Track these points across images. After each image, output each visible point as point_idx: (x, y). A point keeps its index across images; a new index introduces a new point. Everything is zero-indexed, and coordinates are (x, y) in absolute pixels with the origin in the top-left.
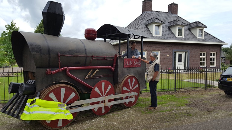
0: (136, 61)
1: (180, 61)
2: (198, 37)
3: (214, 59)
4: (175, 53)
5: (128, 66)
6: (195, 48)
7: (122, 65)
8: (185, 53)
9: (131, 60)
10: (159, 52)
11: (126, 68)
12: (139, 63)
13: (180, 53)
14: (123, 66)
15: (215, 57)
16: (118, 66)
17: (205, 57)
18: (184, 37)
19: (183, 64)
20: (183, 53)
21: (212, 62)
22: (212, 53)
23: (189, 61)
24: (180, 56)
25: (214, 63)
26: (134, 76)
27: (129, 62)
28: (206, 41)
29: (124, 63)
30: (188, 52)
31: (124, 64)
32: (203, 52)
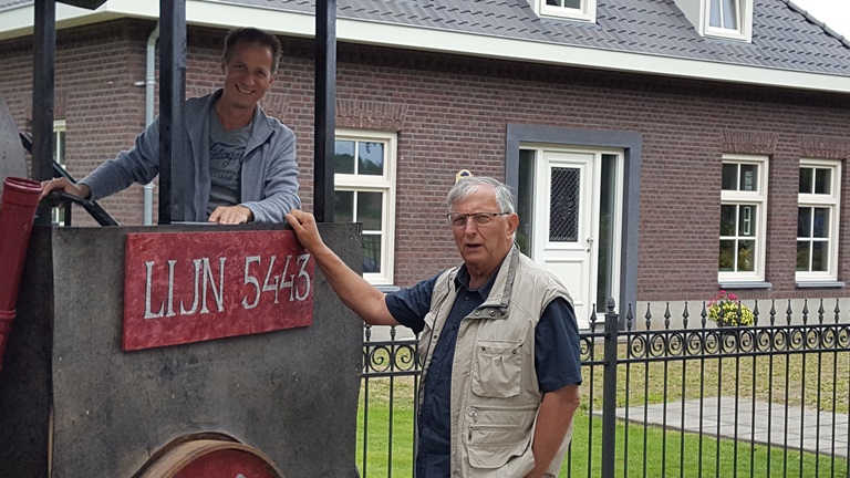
0: (266, 259)
1: (564, 227)
2: (706, 29)
3: (822, 213)
4: (526, 158)
5: (169, 324)
6: (685, 118)
7: (106, 316)
8: (608, 162)
9: (212, 251)
10: (394, 139)
11: (144, 360)
12: (299, 281)
13: (566, 160)
14: (112, 332)
15: (832, 199)
16: (47, 328)
17: (758, 196)
18: (600, 17)
19: (584, 256)
20: (587, 159)
21: (812, 239)
22: (814, 164)
23: (634, 234)
24: (565, 183)
25: (820, 249)
26: (244, 444)
27: (185, 272)
28: (765, 62)
29: (132, 286)
30: (626, 151)
31: (131, 308)
32: (739, 159)
